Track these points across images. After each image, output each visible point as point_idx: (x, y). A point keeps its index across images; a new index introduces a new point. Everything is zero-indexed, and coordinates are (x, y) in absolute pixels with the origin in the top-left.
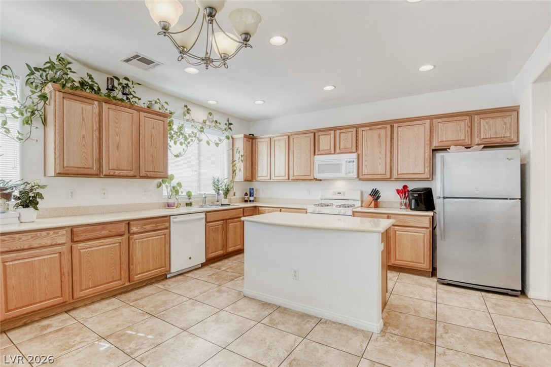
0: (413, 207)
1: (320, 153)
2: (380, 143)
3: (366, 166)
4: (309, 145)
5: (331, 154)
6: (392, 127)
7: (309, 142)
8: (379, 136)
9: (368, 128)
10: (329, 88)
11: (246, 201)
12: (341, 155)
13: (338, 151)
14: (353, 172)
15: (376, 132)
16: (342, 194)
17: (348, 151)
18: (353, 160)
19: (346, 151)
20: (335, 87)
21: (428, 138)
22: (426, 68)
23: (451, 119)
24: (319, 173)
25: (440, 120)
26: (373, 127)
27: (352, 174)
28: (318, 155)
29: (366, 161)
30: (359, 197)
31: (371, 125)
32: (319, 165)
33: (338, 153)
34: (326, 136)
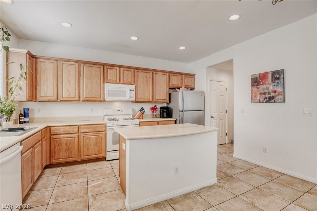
0: (165, 116)
1: (108, 81)
2: (147, 81)
3: (140, 94)
4: (99, 74)
5: (117, 83)
6: (153, 73)
7: (99, 72)
8: (147, 77)
9: (141, 71)
10: (134, 38)
11: (20, 123)
12: (123, 85)
13: (122, 82)
14: (133, 97)
15: (145, 74)
16: (121, 111)
17: (129, 83)
18: (133, 89)
19: (128, 83)
20: (138, 38)
21: (168, 82)
22: (182, 48)
23: (176, 75)
24: (108, 96)
25: (172, 74)
26: (143, 71)
27: (132, 98)
28: (106, 83)
29: (140, 90)
30: (131, 113)
31: (143, 70)
32: (108, 90)
33: (122, 84)
34: (113, 70)
